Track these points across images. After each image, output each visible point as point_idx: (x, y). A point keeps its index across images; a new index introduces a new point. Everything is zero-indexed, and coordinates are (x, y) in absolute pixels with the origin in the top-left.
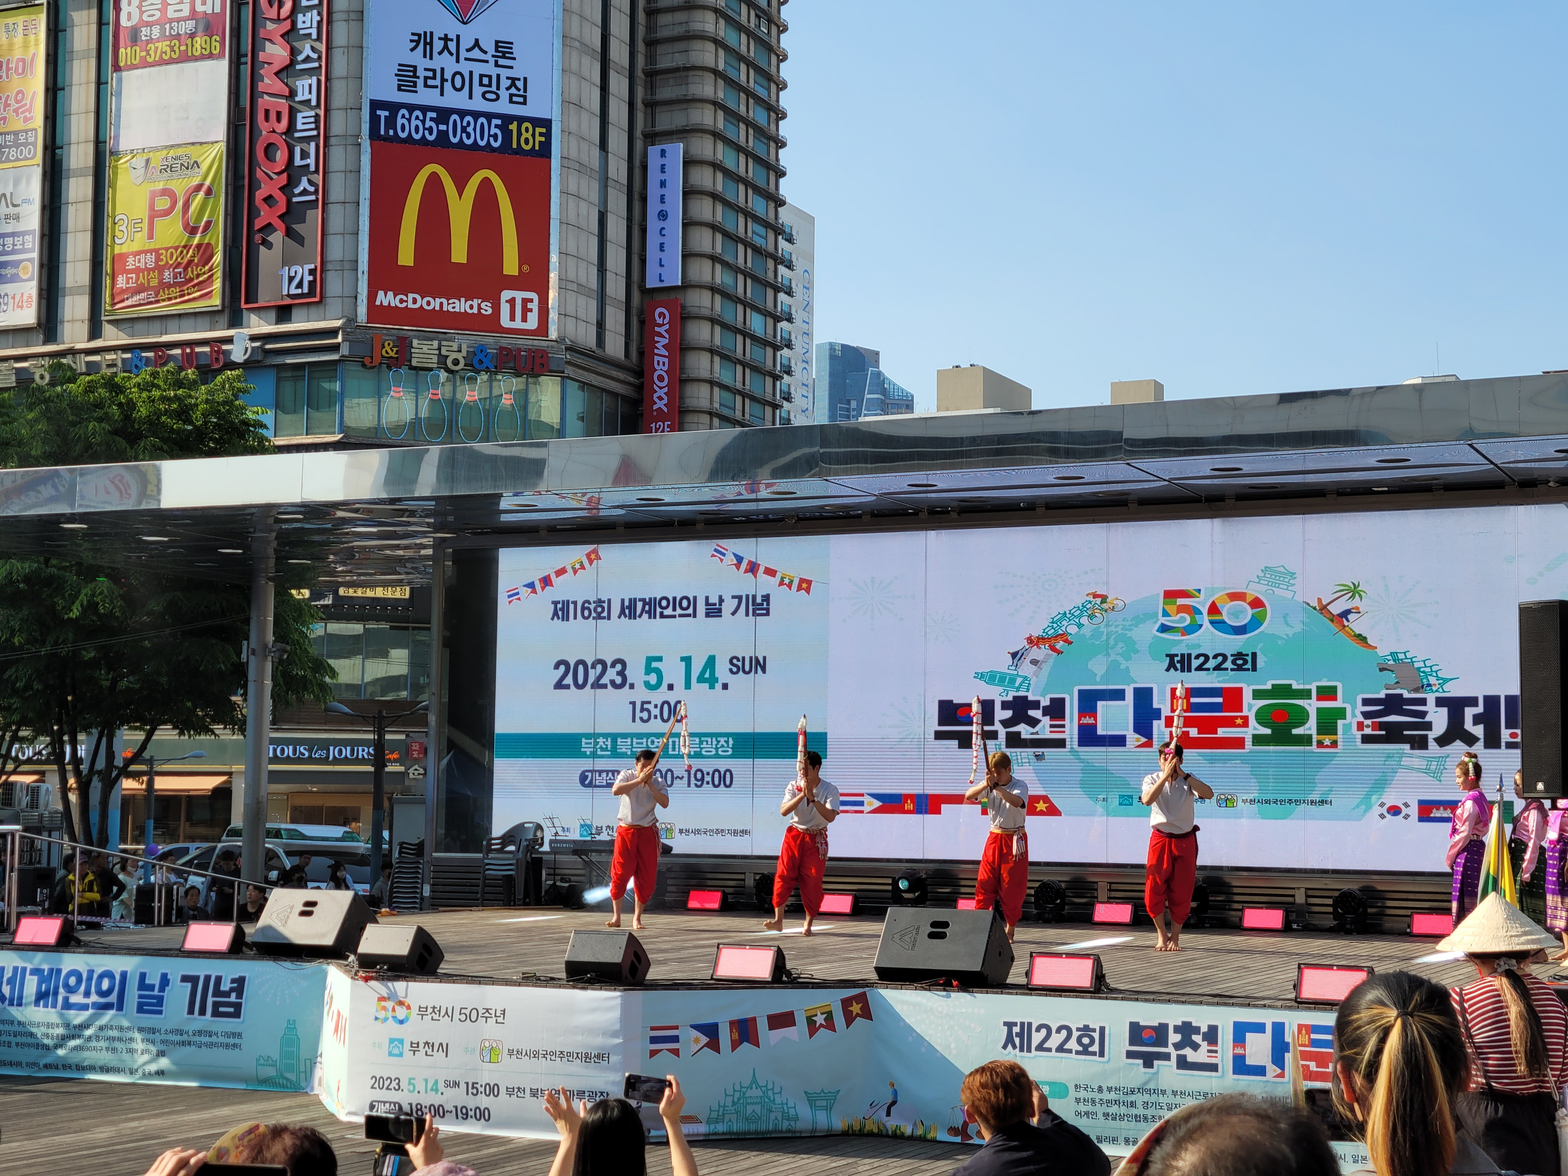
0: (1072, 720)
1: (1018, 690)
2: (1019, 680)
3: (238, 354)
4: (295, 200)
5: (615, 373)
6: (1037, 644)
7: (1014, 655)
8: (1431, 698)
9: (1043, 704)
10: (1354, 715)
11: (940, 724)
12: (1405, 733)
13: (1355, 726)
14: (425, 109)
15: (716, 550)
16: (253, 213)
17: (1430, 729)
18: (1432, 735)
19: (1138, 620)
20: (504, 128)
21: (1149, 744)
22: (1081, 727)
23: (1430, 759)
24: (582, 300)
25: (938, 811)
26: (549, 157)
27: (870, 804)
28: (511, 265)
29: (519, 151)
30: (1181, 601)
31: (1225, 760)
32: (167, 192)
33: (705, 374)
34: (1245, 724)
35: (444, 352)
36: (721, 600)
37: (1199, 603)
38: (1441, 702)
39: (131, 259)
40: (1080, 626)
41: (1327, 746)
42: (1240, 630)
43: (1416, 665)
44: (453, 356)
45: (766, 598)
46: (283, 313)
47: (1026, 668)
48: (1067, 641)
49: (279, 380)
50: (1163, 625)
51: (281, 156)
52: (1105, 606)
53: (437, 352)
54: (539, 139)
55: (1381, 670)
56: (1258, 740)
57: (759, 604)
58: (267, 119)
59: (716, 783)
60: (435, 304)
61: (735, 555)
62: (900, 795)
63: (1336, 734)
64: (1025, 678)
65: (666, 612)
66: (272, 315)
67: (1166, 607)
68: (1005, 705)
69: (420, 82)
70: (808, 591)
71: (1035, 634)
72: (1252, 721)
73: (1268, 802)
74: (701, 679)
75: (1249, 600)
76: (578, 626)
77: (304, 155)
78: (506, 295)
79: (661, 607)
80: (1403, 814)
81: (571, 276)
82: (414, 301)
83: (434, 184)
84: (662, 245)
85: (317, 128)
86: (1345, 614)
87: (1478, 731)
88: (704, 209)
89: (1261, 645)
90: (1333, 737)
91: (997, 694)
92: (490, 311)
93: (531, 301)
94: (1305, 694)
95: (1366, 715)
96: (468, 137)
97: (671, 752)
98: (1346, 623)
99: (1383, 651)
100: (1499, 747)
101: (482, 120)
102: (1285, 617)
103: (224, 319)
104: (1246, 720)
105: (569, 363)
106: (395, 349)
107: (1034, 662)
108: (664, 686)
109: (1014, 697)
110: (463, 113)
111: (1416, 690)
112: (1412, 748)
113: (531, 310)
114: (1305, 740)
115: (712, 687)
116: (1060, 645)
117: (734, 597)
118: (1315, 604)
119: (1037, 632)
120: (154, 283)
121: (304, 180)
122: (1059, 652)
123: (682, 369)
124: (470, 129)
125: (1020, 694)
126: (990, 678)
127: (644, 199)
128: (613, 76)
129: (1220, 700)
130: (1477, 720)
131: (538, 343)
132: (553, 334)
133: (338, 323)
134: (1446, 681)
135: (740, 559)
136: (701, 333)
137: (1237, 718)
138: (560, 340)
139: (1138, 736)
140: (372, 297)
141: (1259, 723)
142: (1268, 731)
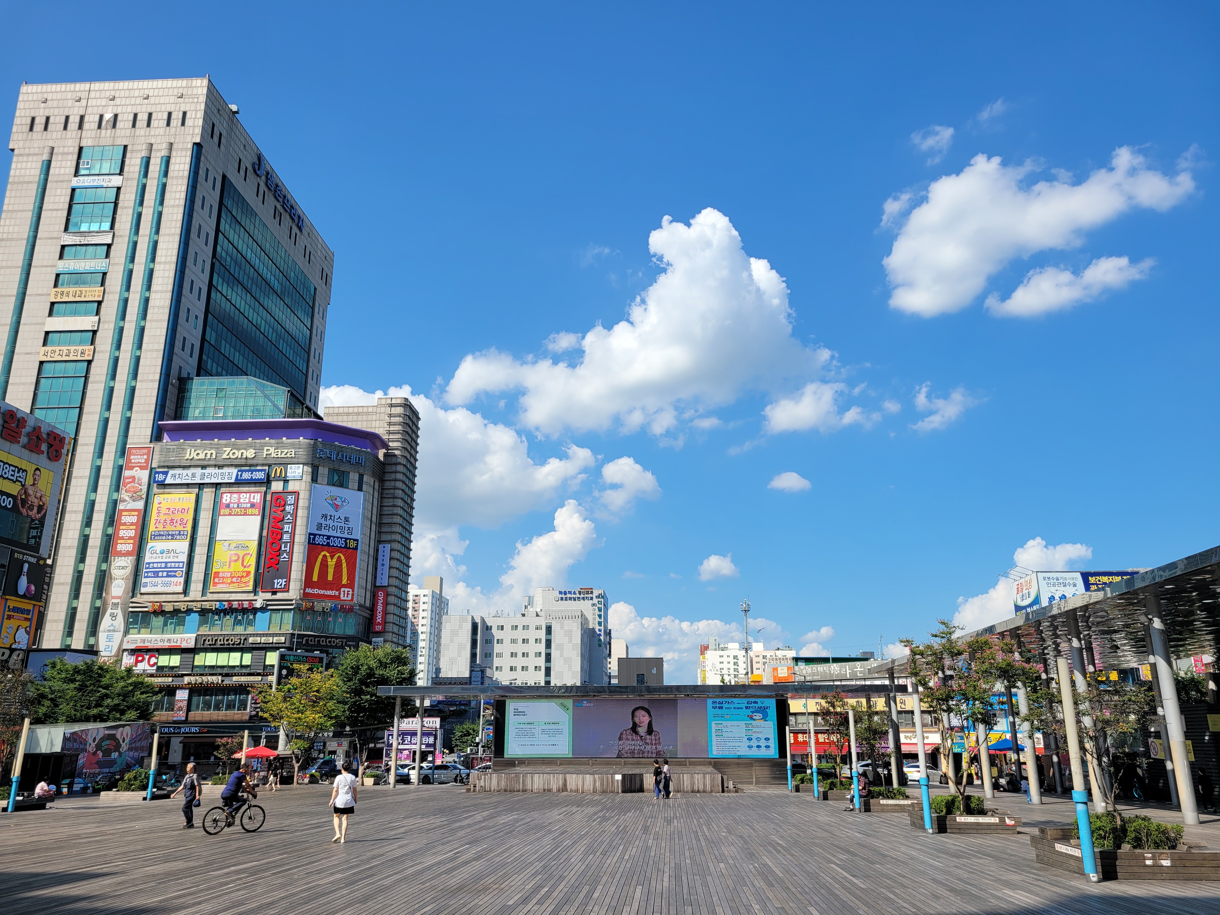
3: (257, 605)
4: (281, 560)
5: (366, 611)
14: (324, 536)
16: (266, 562)
20: (345, 541)
24: (362, 590)
26: (357, 550)
28: (344, 582)
29: (349, 548)
32: (236, 554)
33: (392, 612)
35: (324, 606)
39: (220, 573)
44: (327, 608)
46: (274, 593)
49: (271, 613)
51: (277, 547)
53: (322, 606)
54: (355, 545)
58: (273, 535)
60: (322, 592)
66: (270, 593)
69: (323, 528)
77: (286, 547)
78: (343, 589)
81: (360, 583)
82: (316, 591)
84: (382, 574)
85: (290, 539)
88: (396, 564)
92: (338, 594)
93: (350, 591)
96: (335, 544)
101: (339, 539)
103: (253, 594)
105: (359, 610)
106: (310, 605)
110: (334, 537)
113: (349, 594)
120: (229, 581)
121: (285, 554)
123: (386, 610)
124: (336, 542)
127: (377, 560)
128: (372, 526)
131: (351, 603)
132: (355, 601)
133: (294, 598)
136: (391, 599)
138: (356, 603)
140: (305, 590)
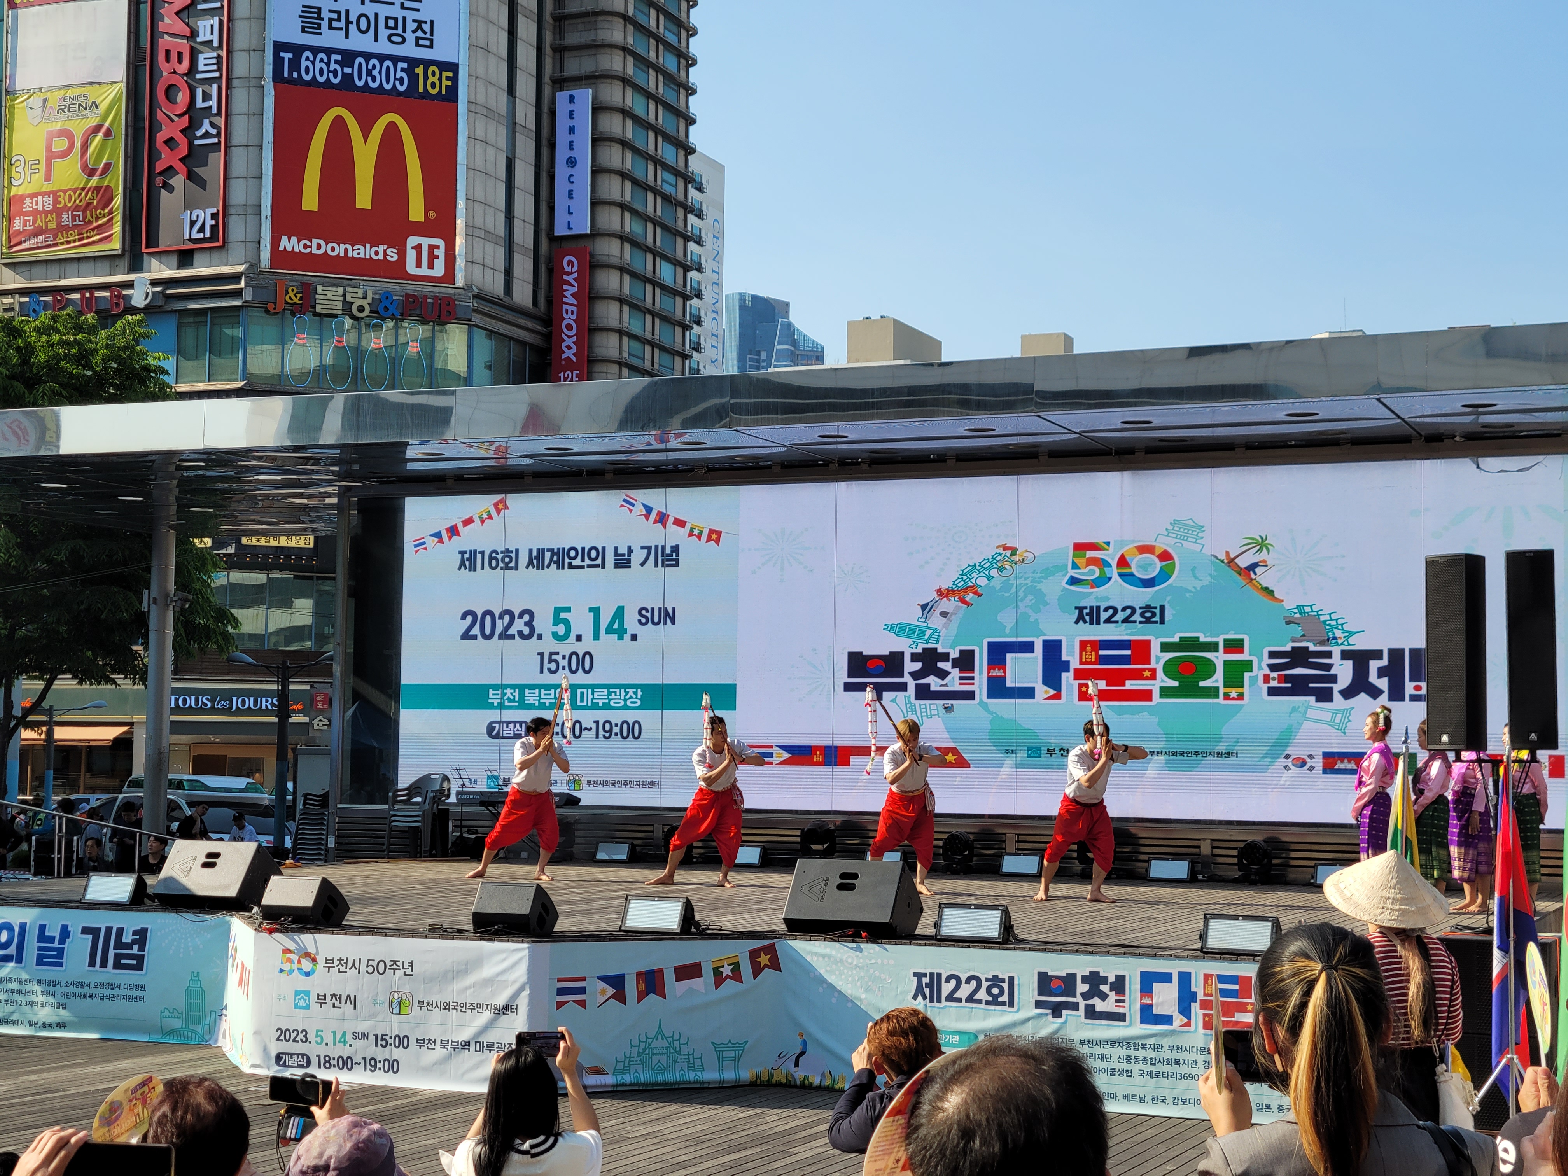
0: (981, 673)
1: (928, 641)
2: (929, 632)
3: (139, 298)
4: (197, 142)
5: (522, 321)
6: (947, 596)
7: (924, 607)
8: (1336, 651)
9: (952, 656)
10: (1260, 668)
11: (849, 676)
12: (1311, 685)
13: (1261, 679)
14: (329, 52)
15: (625, 501)
16: (154, 155)
17: (1335, 682)
18: (1337, 688)
19: (1048, 572)
20: (410, 72)
21: (1057, 696)
22: (990, 679)
23: (1335, 712)
24: (490, 247)
25: (847, 764)
26: (456, 101)
27: (779, 755)
28: (417, 212)
29: (426, 95)
30: (1090, 554)
31: (1132, 711)
32: (65, 133)
33: (614, 323)
34: (1153, 676)
35: (349, 298)
36: (630, 551)
37: (1107, 555)
38: (1345, 655)
39: (28, 201)
40: (990, 578)
41: (1233, 699)
42: (1149, 583)
43: (1322, 618)
44: (358, 302)
45: (676, 549)
46: (185, 257)
47: (936, 620)
48: (976, 593)
49: (180, 326)
50: (1072, 578)
51: (182, 98)
52: (1015, 558)
53: (342, 298)
54: (445, 83)
55: (1288, 623)
56: (1165, 692)
57: (668, 555)
58: (168, 60)
59: (625, 734)
60: (340, 250)
61: (644, 505)
62: (810, 747)
63: (1243, 686)
64: (935, 630)
65: (574, 563)
66: (174, 260)
67: (1076, 560)
68: (915, 657)
69: (325, 24)
70: (717, 542)
71: (945, 586)
72: (1160, 674)
73: (1174, 754)
74: (609, 630)
75: (1158, 552)
76: (485, 576)
77: (206, 97)
78: (412, 241)
79: (570, 558)
80: (1306, 767)
81: (479, 222)
82: (318, 247)
83: (339, 127)
84: (570, 193)
85: (219, 69)
86: (1253, 567)
87: (1383, 684)
88: (613, 156)
89: (1168, 598)
90: (1240, 690)
91: (906, 646)
92: (396, 257)
93: (438, 247)
94: (1213, 647)
95: (1273, 668)
96: (374, 80)
97: (579, 703)
98: (1253, 576)
99: (1290, 604)
100: (1403, 699)
101: (388, 63)
102: (1193, 570)
103: (124, 263)
104: (1153, 672)
105: (476, 311)
106: (299, 296)
107: (944, 614)
108: (573, 637)
109: (924, 649)
110: (368, 56)
111: (1322, 643)
112: (1317, 701)
113: (437, 257)
114: (1213, 692)
115: (621, 638)
116: (969, 597)
117: (643, 548)
118: (1223, 557)
119: (946, 584)
120: (52, 225)
121: (206, 122)
122: (968, 604)
123: (591, 318)
124: (375, 73)
125: (930, 646)
126: (900, 630)
127: (552, 146)
128: (521, 20)
129: (1128, 652)
130: (1381, 672)
131: (445, 290)
132: (460, 281)
133: (240, 269)
134: (1351, 634)
135: (649, 510)
136: (610, 281)
137: (1145, 670)
138: (467, 288)
139: (1046, 688)
140: (275, 242)
141: (1166, 675)
142: (1176, 684)
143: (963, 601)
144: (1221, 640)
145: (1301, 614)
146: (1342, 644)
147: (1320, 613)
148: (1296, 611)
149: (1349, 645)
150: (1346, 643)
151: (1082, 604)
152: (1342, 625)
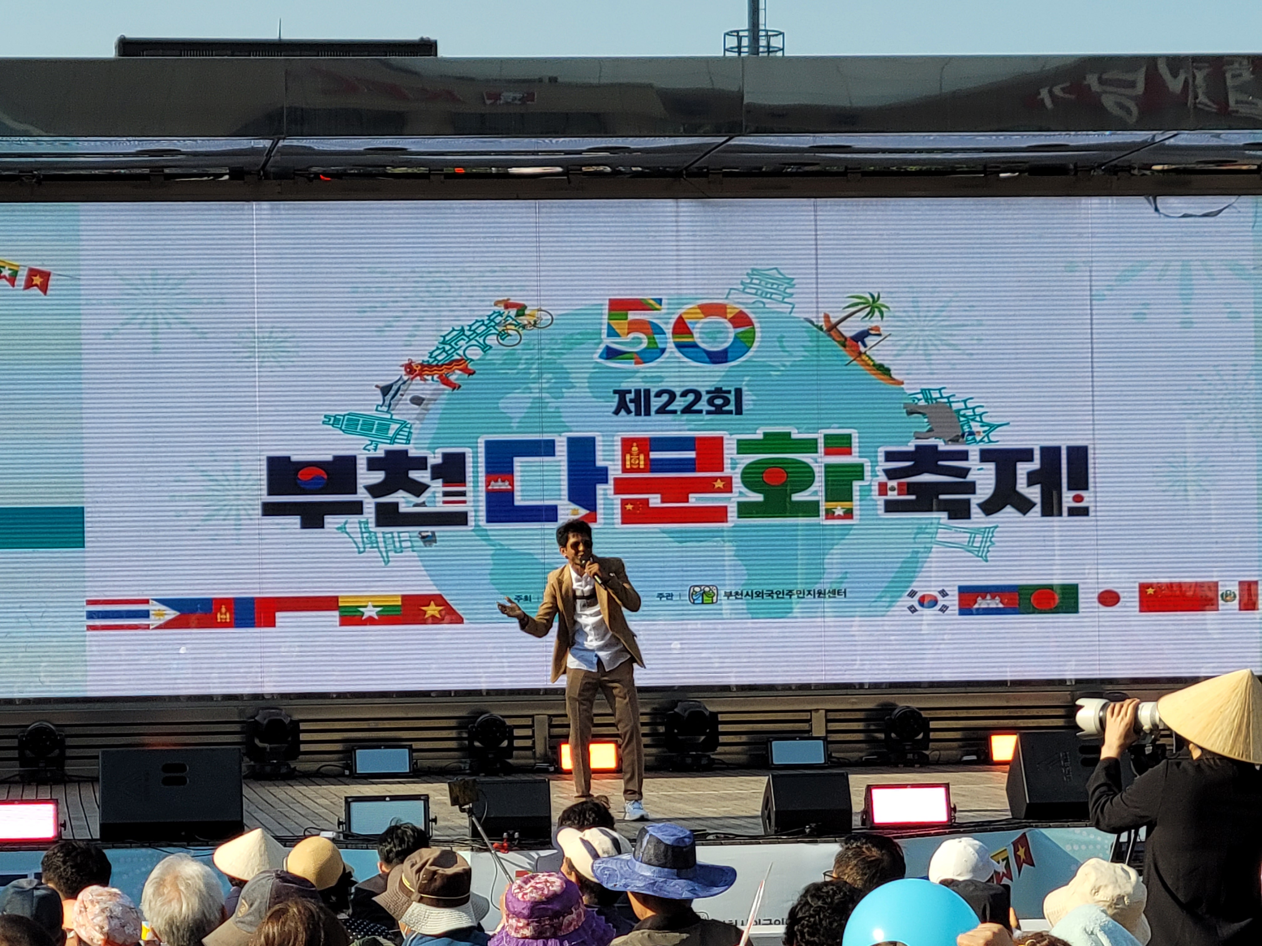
0: (476, 485)
1: (393, 441)
6: (419, 375)
7: (385, 390)
8: (974, 451)
9: (431, 461)
10: (874, 474)
11: (270, 493)
12: (941, 497)
13: (875, 488)
17: (973, 492)
19: (572, 342)
21: (591, 517)
22: (490, 494)
23: (973, 533)
25: (271, 623)
27: (160, 615)
30: (633, 315)
31: (699, 537)
34: (728, 487)
37: (659, 318)
40: (485, 348)
41: (839, 517)
42: (718, 357)
43: (955, 406)
47: (405, 410)
48: (466, 370)
50: (609, 349)
52: (524, 320)
55: (910, 413)
56: (745, 510)
62: (212, 600)
63: (851, 500)
64: (404, 424)
67: (613, 324)
68: (373, 464)
70: (44, 288)
71: (418, 360)
72: (737, 484)
73: (759, 594)
75: (729, 316)
80: (938, 607)
86: (861, 337)
89: (747, 379)
90: (847, 504)
91: (358, 447)
94: (810, 446)
95: (891, 474)
98: (862, 349)
99: (911, 388)
100: (1061, 514)
102: (780, 339)
104: (728, 481)
107: (417, 401)
109: (388, 452)
111: (955, 440)
112: (951, 518)
114: (811, 509)
116: (456, 376)
119: (420, 357)
122: (454, 387)
125: (396, 447)
126: (349, 424)
129: (692, 455)
130: (1032, 479)
134: (993, 427)
137: (715, 479)
139: (574, 506)
141: (747, 487)
142: (759, 498)
143: (445, 381)
144: (820, 436)
145: (926, 400)
146: (981, 441)
147: (951, 400)
148: (920, 396)
149: (990, 441)
150: (986, 439)
151: (624, 386)
152: (980, 415)
